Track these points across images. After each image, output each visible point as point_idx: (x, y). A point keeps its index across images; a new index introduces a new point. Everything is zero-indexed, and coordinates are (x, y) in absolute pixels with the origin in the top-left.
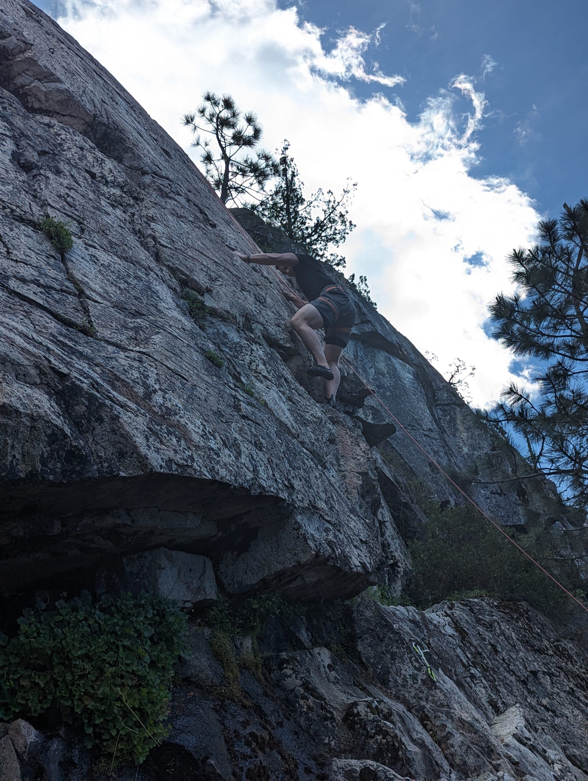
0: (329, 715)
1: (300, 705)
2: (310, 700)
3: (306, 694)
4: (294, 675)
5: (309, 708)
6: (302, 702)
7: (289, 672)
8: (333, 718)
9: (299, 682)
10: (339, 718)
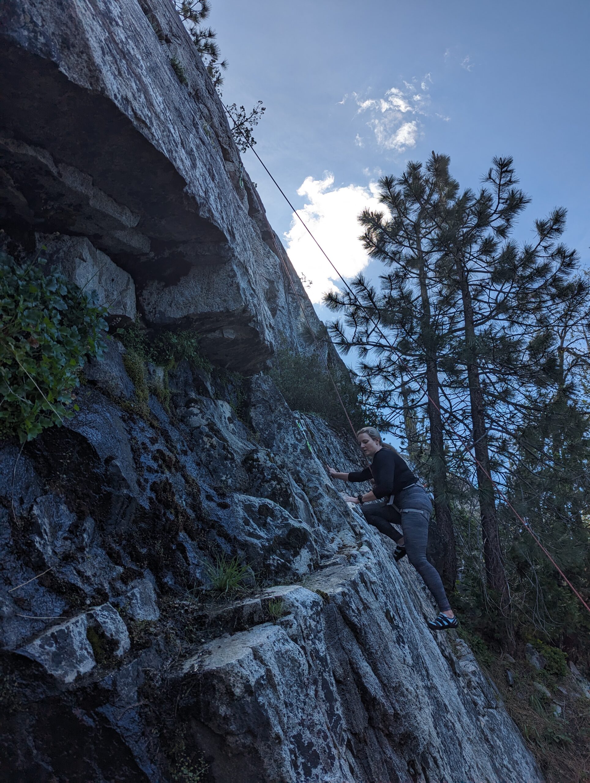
0: (229, 456)
1: (203, 441)
2: (214, 439)
3: (211, 433)
4: (200, 415)
5: (212, 446)
6: (205, 439)
7: (196, 411)
8: (233, 459)
9: (204, 422)
10: (239, 460)
